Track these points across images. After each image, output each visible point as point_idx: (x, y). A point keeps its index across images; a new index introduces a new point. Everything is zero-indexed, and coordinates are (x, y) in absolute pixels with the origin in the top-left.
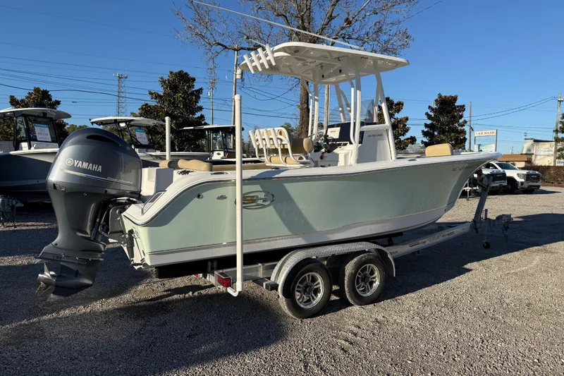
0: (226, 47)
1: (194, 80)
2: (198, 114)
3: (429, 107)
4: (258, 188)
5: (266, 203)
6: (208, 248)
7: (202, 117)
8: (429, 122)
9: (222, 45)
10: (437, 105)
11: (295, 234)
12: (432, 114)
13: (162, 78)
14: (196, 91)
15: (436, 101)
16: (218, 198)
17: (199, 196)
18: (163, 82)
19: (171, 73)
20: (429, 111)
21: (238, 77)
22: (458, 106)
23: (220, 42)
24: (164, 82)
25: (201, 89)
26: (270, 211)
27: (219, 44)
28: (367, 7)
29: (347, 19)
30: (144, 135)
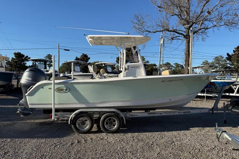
0: (150, 32)
4: (63, 86)
5: (67, 91)
6: (47, 105)
11: (80, 103)
16: (49, 89)
17: (42, 88)
21: (162, 42)
23: (147, 30)
26: (69, 94)
28: (218, 4)
29: (208, 11)
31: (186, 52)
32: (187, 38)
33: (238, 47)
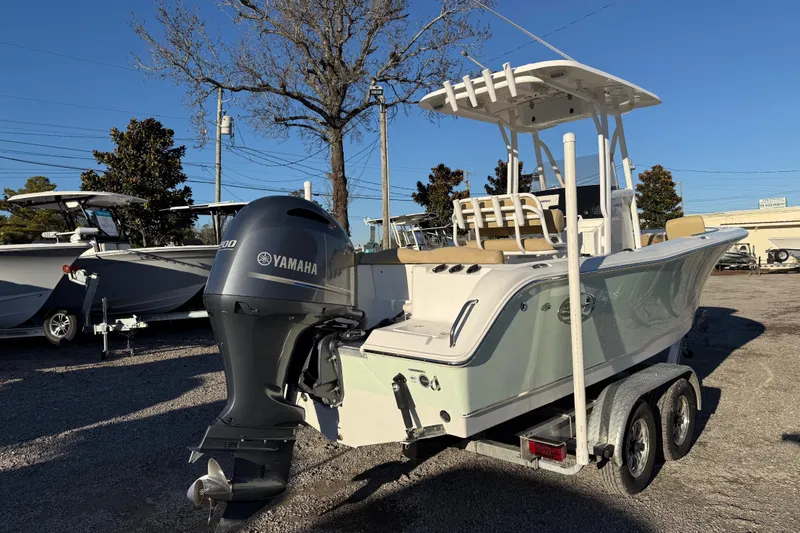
0: (219, 86)
1: (171, 133)
2: (180, 186)
3: (489, 177)
7: (187, 190)
9: (214, 82)
10: (497, 175)
12: (493, 186)
13: (116, 131)
14: (175, 150)
15: (497, 169)
16: (543, 309)
17: (523, 307)
18: (118, 136)
19: (134, 122)
20: (488, 183)
21: (225, 131)
23: (208, 76)
24: (121, 137)
25: (183, 148)
27: (209, 80)
29: (394, 54)
30: (110, 219)
31: (334, 169)
32: (335, 127)
33: (441, 167)
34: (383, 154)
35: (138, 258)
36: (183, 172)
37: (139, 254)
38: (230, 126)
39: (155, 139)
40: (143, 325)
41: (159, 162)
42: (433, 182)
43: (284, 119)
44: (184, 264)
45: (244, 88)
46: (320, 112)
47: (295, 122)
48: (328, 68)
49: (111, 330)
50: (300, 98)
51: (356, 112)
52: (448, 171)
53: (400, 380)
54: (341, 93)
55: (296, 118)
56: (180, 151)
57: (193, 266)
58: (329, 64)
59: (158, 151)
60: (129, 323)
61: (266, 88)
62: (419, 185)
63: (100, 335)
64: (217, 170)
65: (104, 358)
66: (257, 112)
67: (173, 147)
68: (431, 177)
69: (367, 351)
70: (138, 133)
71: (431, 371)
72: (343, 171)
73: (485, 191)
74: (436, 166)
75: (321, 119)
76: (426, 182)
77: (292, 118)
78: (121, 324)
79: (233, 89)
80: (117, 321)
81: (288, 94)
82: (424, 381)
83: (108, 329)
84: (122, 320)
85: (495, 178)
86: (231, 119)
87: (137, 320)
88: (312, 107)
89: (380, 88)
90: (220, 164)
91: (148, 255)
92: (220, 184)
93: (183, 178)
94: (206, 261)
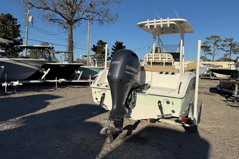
0: (33, 6)
1: (16, 20)
2: (19, 38)
3: (113, 46)
7: (21, 40)
8: (113, 51)
9: (32, 4)
14: (17, 26)
15: (115, 43)
19: (3, 14)
20: (113, 47)
22: (123, 46)
23: (30, 2)
25: (20, 25)
27: (30, 4)
29: (91, 4)
31: (69, 38)
32: (70, 24)
33: (101, 41)
34: (88, 35)
35: (14, 62)
36: (20, 33)
37: (14, 60)
38: (32, 20)
39: (10, 21)
40: (21, 84)
41: (12, 29)
42: (98, 45)
43: (53, 20)
44: (30, 65)
45: (42, 8)
46: (66, 19)
47: (56, 21)
48: (69, 5)
49: (9, 85)
50: (60, 14)
51: (77, 20)
52: (103, 42)
53: (159, 102)
54: (73, 14)
55: (57, 20)
56: (19, 26)
57: (32, 65)
58: (69, 4)
59: (11, 25)
60: (16, 83)
61: (48, 9)
62: (94, 45)
63: (4, 87)
64: (27, 34)
65: (6, 94)
66: (44, 16)
67: (17, 25)
68: (97, 43)
69: (148, 94)
70: (4, 18)
71: (171, 100)
72: (72, 39)
73: (112, 50)
74: (99, 40)
75: (66, 21)
76: (96, 45)
77: (55, 20)
78: (13, 83)
79: (38, 8)
80: (11, 82)
81: (57, 12)
82: (168, 103)
83: (8, 85)
84: (13, 82)
85: (115, 46)
86: (33, 17)
87: (19, 82)
88: (64, 17)
89: (89, 14)
90: (27, 32)
91: (18, 61)
92: (27, 39)
93: (19, 35)
94: (37, 64)
